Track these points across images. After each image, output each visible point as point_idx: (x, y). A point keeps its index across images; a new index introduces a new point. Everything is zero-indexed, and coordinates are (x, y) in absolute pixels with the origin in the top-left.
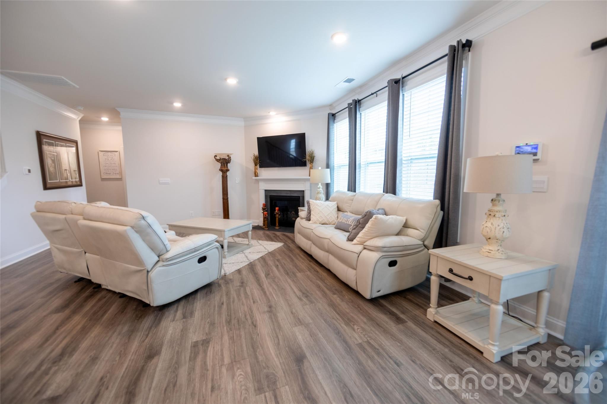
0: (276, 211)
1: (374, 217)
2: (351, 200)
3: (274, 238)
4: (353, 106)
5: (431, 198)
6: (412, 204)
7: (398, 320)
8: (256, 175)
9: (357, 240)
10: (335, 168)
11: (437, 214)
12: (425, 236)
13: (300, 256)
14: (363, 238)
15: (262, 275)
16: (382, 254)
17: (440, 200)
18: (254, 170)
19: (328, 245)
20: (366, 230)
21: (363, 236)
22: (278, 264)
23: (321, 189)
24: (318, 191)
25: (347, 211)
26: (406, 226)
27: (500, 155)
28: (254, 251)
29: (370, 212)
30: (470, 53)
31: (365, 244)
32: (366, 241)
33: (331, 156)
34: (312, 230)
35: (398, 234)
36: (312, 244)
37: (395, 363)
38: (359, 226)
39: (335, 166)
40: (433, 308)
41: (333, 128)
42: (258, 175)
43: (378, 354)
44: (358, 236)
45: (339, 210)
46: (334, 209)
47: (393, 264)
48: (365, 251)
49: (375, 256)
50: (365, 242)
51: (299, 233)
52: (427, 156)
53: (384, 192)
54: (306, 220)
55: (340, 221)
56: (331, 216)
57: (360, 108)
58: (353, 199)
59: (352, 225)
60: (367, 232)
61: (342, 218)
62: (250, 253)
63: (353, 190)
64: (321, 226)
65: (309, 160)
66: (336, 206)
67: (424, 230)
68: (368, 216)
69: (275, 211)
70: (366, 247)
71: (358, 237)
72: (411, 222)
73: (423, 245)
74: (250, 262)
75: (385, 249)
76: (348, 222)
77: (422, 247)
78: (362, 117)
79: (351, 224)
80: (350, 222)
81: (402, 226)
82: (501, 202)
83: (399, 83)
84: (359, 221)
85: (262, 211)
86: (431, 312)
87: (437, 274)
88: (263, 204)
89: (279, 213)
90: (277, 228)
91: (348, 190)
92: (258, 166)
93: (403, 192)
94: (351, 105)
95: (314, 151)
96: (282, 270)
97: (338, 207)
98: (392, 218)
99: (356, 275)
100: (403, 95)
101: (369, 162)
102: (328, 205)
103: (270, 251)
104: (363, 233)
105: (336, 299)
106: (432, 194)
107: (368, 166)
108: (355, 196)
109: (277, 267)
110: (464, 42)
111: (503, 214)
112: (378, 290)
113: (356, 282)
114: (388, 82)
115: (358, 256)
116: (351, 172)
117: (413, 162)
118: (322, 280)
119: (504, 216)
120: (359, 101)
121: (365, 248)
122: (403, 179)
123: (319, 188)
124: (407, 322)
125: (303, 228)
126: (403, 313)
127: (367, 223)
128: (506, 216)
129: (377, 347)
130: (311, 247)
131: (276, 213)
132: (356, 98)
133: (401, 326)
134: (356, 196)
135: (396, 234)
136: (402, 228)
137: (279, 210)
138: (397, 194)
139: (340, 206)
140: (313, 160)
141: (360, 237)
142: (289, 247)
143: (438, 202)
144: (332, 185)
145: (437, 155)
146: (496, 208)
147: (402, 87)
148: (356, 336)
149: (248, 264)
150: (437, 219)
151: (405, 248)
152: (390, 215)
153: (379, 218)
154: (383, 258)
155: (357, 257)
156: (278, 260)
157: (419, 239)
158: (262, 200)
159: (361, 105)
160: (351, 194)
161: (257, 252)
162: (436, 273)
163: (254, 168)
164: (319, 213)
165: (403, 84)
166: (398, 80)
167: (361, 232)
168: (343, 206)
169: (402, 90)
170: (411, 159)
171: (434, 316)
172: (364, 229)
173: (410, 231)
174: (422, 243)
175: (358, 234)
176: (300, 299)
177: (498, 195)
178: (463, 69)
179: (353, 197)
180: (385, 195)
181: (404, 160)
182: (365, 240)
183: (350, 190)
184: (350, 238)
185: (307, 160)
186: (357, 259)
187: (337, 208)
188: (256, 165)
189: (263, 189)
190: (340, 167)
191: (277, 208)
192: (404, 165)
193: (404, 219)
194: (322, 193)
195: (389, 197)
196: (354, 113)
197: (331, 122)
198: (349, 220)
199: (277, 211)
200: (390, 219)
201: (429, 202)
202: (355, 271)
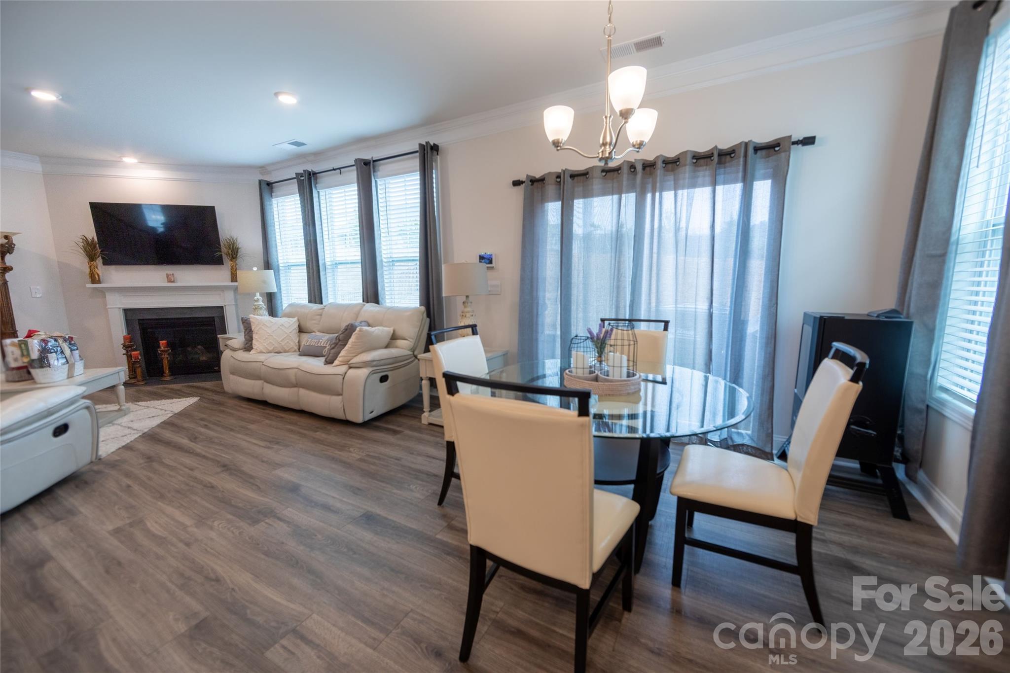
0: (162, 348)
1: (358, 329)
2: (318, 315)
3: (169, 394)
4: (305, 178)
5: (418, 305)
6: (398, 312)
7: (395, 432)
8: (94, 278)
9: (339, 360)
10: (281, 268)
11: (424, 321)
12: (414, 346)
13: (242, 407)
14: (347, 356)
15: (185, 442)
16: (371, 369)
17: (425, 306)
18: (88, 271)
19: (295, 376)
20: (350, 346)
21: (346, 354)
22: (206, 423)
23: (261, 303)
24: (255, 305)
25: (314, 330)
26: (394, 337)
27: (465, 262)
28: (141, 418)
29: (352, 324)
30: (438, 157)
31: (351, 362)
32: (351, 359)
33: (272, 250)
34: (263, 362)
35: (387, 347)
36: (265, 384)
37: (396, 459)
38: (340, 343)
39: (281, 265)
40: (427, 411)
41: (271, 205)
42: (101, 280)
43: (379, 459)
44: (340, 355)
45: (301, 330)
46: (293, 330)
47: (384, 379)
48: (351, 371)
49: (364, 372)
50: (349, 361)
51: (233, 373)
52: (409, 259)
53: (363, 301)
54: (244, 351)
55: (308, 344)
56: (288, 342)
57: (316, 183)
58: (322, 313)
59: (326, 347)
60: (351, 348)
61: (310, 340)
62: (132, 421)
63: (317, 301)
64: (276, 356)
65: (228, 254)
66: (296, 326)
67: (412, 339)
68: (350, 330)
69: (160, 347)
70: (351, 365)
71: (340, 357)
72: (400, 332)
73: (412, 356)
74: (143, 432)
75: (375, 363)
76: (321, 344)
77: (412, 357)
78: (322, 198)
79: (325, 345)
80: (322, 343)
81: (390, 338)
82: (469, 304)
83: (370, 165)
84: (339, 338)
85: (124, 352)
86: (425, 416)
87: (427, 377)
88: (125, 338)
89: (168, 350)
90: (168, 378)
91: (310, 301)
92: (99, 261)
93: (387, 301)
94: (302, 176)
95: (237, 239)
96: (219, 429)
97: (299, 326)
98: (378, 329)
99: (343, 401)
100: (376, 181)
101: (338, 262)
102: (283, 325)
103: (176, 412)
104: (346, 350)
105: (320, 435)
106: (418, 303)
107: (338, 268)
108: (324, 309)
109: (206, 426)
110: (432, 144)
111: (472, 314)
112: (371, 410)
113: (344, 410)
114: (356, 161)
115: (344, 378)
116: (311, 275)
117: (396, 264)
118: (291, 423)
119: (472, 315)
120: (315, 174)
121: (350, 368)
122: (386, 285)
123: (258, 300)
124: (403, 432)
125: (242, 364)
126: (399, 426)
127: (350, 338)
128: (474, 316)
129: (377, 455)
130: (263, 388)
131: (161, 351)
132: (310, 168)
133: (398, 436)
134: (326, 309)
135: (385, 346)
136: (389, 341)
137: (168, 345)
138: (380, 303)
139: (303, 324)
140: (237, 255)
141: (342, 356)
142: (214, 400)
143: (423, 308)
144: (278, 295)
145: (418, 258)
146: (466, 310)
147: (374, 172)
148: (355, 455)
149: (140, 436)
150: (424, 327)
151: (396, 360)
152: (375, 327)
153: (364, 330)
154: (373, 374)
155: (342, 379)
156: (202, 419)
157: (408, 349)
158: (119, 330)
159: (318, 180)
160: (315, 307)
161: (149, 418)
162: (425, 376)
163: (87, 266)
164: (267, 338)
165: (374, 167)
166: (368, 161)
167: (343, 350)
168: (309, 325)
169: (374, 175)
170: (393, 261)
171: (428, 419)
172: (347, 346)
173: (400, 342)
174: (412, 353)
175: (339, 353)
176: (269, 448)
177: (467, 297)
178: (434, 171)
179: (321, 311)
180: (366, 306)
181: (385, 262)
182: (349, 358)
183: (313, 301)
184: (329, 360)
185: (223, 254)
186: (341, 382)
187: (297, 329)
188: (92, 258)
189: (119, 308)
190: (289, 267)
191: (163, 343)
192: (385, 268)
193: (391, 330)
194: (263, 309)
195: (371, 307)
196: (308, 190)
197: (266, 196)
198: (321, 341)
199: (164, 348)
200: (377, 330)
201: (416, 309)
202: (340, 397)
